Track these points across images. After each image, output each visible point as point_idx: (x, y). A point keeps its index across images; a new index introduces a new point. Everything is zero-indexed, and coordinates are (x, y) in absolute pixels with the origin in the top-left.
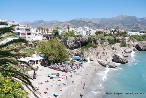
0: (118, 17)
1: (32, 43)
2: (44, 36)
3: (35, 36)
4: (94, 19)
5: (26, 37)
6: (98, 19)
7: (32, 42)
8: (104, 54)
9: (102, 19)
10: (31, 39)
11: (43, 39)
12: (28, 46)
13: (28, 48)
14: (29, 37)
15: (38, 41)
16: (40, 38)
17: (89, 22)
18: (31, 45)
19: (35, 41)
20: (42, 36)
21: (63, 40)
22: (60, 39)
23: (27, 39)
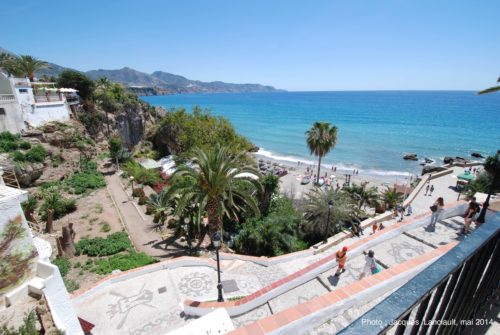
3: (32, 102)
10: (17, 119)
11: (71, 116)
20: (64, 99)
21: (124, 114)
22: (110, 109)
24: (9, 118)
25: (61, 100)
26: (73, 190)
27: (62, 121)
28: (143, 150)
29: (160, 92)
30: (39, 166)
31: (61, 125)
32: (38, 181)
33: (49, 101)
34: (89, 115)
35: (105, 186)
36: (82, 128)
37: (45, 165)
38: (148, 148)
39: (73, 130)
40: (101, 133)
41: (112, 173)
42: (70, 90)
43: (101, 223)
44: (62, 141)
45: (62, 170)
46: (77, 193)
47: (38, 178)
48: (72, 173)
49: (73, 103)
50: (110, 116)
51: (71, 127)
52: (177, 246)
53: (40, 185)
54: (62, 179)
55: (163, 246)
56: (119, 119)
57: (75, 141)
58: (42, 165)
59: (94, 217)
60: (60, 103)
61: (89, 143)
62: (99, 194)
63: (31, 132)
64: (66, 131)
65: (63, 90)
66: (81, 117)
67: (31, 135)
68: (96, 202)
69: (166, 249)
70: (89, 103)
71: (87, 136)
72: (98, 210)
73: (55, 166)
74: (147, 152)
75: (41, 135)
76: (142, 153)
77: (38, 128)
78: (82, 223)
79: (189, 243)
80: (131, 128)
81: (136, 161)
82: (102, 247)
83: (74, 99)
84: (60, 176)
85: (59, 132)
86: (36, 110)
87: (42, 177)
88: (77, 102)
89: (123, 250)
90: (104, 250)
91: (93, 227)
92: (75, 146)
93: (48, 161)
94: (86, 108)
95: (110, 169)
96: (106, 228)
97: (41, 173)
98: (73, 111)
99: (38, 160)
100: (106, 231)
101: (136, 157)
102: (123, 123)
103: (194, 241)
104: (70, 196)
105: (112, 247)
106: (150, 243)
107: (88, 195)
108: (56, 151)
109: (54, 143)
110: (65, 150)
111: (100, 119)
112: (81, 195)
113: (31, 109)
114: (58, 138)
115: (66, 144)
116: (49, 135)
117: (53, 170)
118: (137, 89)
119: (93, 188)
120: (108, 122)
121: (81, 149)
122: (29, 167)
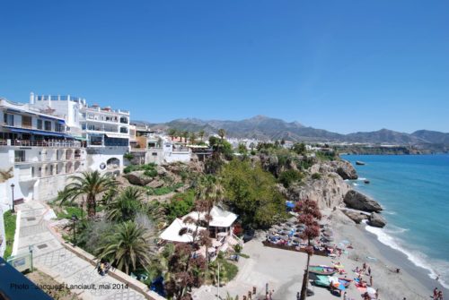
0: (254, 118)
1: (164, 170)
2: (194, 151)
3: (171, 151)
4: (213, 122)
5: (146, 155)
6: (221, 122)
7: (164, 166)
8: (334, 192)
9: (226, 122)
10: (161, 158)
11: (192, 160)
12: (157, 177)
13: (155, 183)
14: (155, 154)
15: (181, 163)
16: (185, 157)
17: (205, 127)
18: (163, 175)
19: (173, 165)
20: (190, 151)
23: (148, 158)
24: (158, 157)
27: (183, 162)
29: (414, 151)
32: (147, 185)
34: (212, 161)
37: (154, 179)
44: (177, 171)
49: (203, 153)
51: (186, 165)
57: (184, 172)
58: (152, 179)
60: (187, 152)
64: (182, 166)
70: (217, 154)
75: (168, 166)
77: (169, 163)
85: (178, 166)
86: (172, 155)
87: (149, 184)
92: (181, 175)
97: (150, 182)
109: (173, 171)
110: (175, 175)
113: (169, 154)
114: (176, 169)
116: (172, 167)
118: (386, 148)
122: (146, 178)
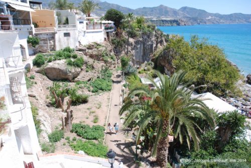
3: (85, 29)
5: (57, 36)
10: (75, 39)
11: (105, 39)
13: (85, 76)
14: (67, 35)
19: (90, 47)
20: (103, 28)
21: (141, 39)
22: (132, 35)
23: (60, 41)
24: (71, 39)
25: (101, 28)
26: (92, 89)
27: (99, 42)
28: (146, 68)
29: (183, 23)
30: (78, 70)
31: (98, 45)
32: (76, 79)
33: (94, 29)
34: (118, 40)
35: (110, 90)
36: (110, 47)
37: (82, 69)
38: (150, 67)
39: (104, 48)
40: (123, 52)
41: (118, 82)
42: (110, 22)
43: (95, 116)
44: (96, 55)
45: (90, 74)
46: (93, 92)
47: (76, 77)
48: (96, 78)
49: (109, 30)
50: (131, 40)
51: (103, 46)
52: (131, 151)
53: (76, 82)
54: (89, 80)
55: (122, 147)
56: (137, 43)
57: (103, 56)
58: (80, 70)
59: (94, 111)
60: (100, 30)
61: (112, 58)
62: (104, 95)
63: (80, 48)
64: (100, 49)
65: (104, 22)
66: (112, 40)
67: (80, 50)
68: (100, 100)
69: (123, 150)
70: (119, 31)
71: (112, 53)
72: (98, 106)
73: (87, 71)
74: (149, 70)
75: (85, 50)
76: (145, 70)
77: (85, 46)
78: (86, 112)
79: (142, 152)
80: (144, 50)
81: (139, 75)
82: (86, 132)
83: (111, 28)
84: (88, 78)
85: (95, 49)
86: (86, 34)
87: (79, 77)
88: (112, 30)
89: (95, 139)
90: (86, 134)
91: (90, 117)
92: (103, 60)
93: (84, 67)
94: (117, 34)
95: (119, 79)
96: (96, 120)
97: (78, 74)
98: (108, 36)
99: (78, 66)
100: (95, 122)
101: (139, 72)
102: (139, 46)
103: (147, 152)
104: (88, 92)
105: (91, 134)
106: (115, 141)
107: (98, 94)
108: (91, 61)
109: (91, 56)
110: (96, 61)
111: (125, 43)
112: (94, 94)
113: (83, 33)
114: (94, 53)
115: (97, 57)
116: (90, 51)
117: (85, 73)
118: (165, 21)
119: (103, 90)
120: (129, 44)
121: (106, 62)
122: (73, 70)
